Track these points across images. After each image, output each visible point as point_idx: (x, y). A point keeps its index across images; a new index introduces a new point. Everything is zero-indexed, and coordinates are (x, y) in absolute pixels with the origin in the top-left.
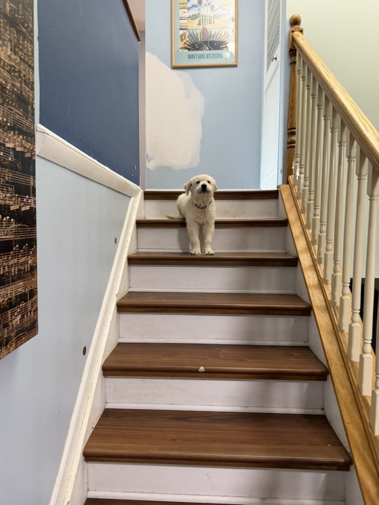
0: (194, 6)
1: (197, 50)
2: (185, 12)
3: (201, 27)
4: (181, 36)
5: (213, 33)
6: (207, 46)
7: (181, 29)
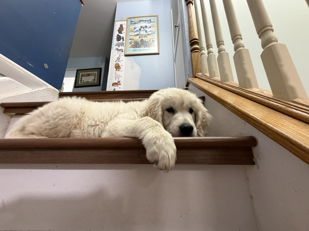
0: (137, 31)
1: (138, 48)
2: (132, 33)
3: (140, 39)
4: (130, 43)
5: (146, 41)
6: (143, 46)
7: (130, 40)
